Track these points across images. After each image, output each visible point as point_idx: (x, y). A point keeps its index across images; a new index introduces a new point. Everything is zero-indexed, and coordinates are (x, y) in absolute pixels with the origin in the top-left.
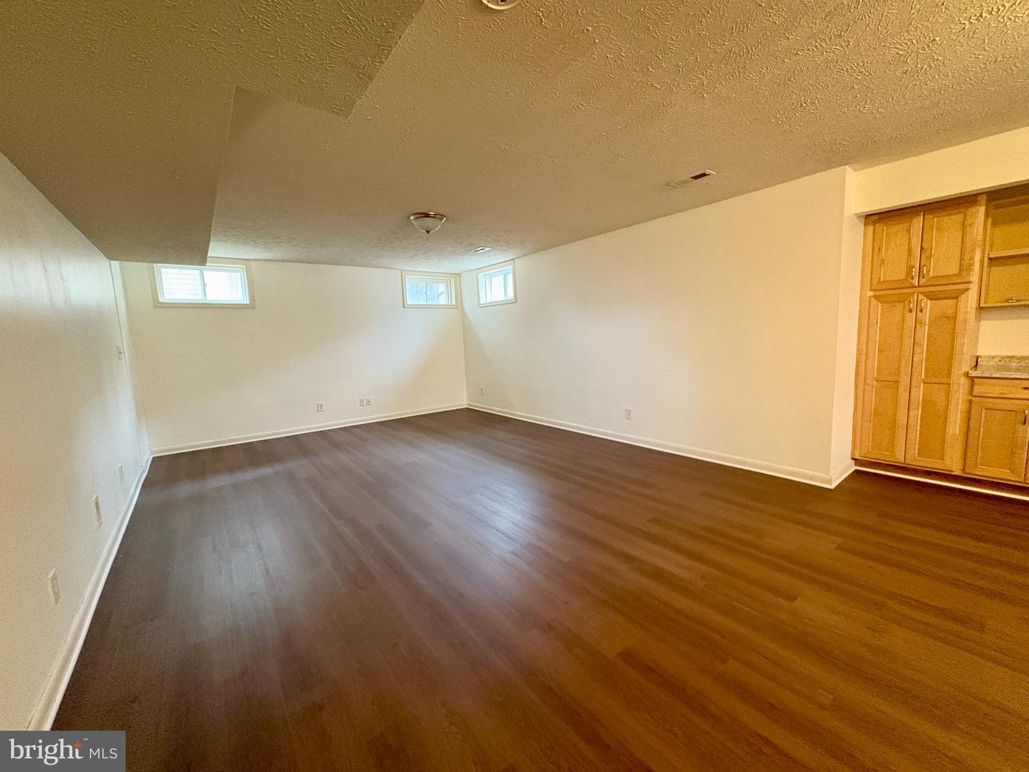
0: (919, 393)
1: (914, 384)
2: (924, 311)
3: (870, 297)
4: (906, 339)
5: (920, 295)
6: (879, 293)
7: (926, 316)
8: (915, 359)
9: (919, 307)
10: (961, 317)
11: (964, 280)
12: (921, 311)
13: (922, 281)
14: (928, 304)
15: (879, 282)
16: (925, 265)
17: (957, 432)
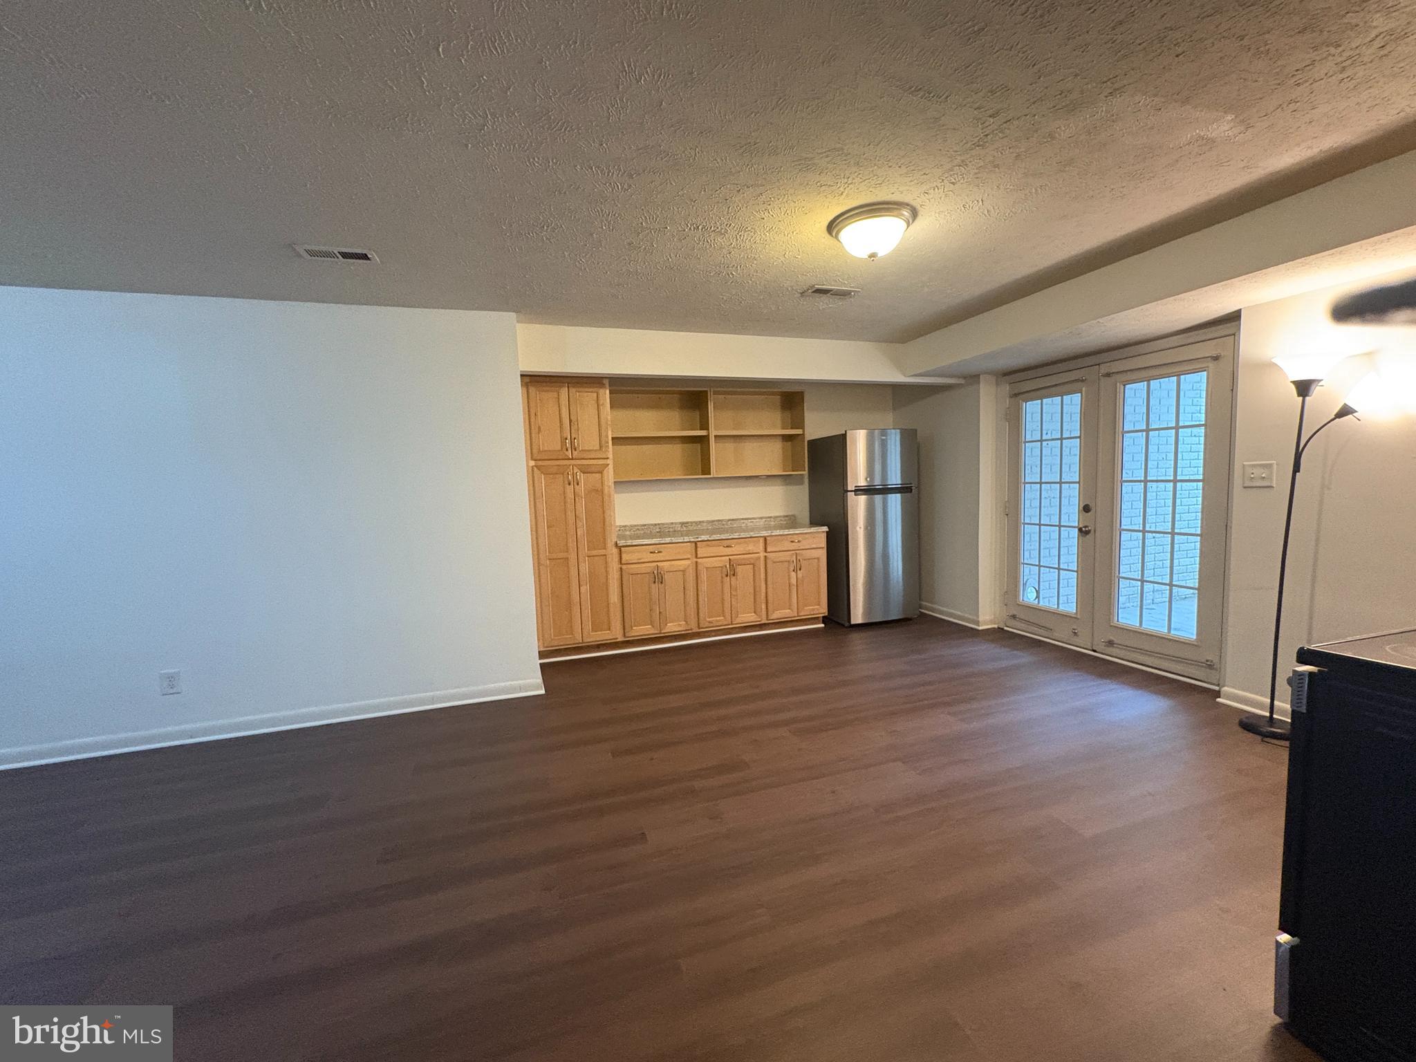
0: (585, 567)
1: (580, 560)
2: (580, 483)
3: (532, 467)
4: (569, 513)
5: (575, 468)
6: (540, 463)
7: (581, 489)
8: (579, 534)
9: (575, 481)
10: (606, 491)
11: (604, 456)
12: (578, 484)
13: (575, 453)
14: (581, 477)
15: (539, 451)
16: (575, 439)
17: (616, 600)
